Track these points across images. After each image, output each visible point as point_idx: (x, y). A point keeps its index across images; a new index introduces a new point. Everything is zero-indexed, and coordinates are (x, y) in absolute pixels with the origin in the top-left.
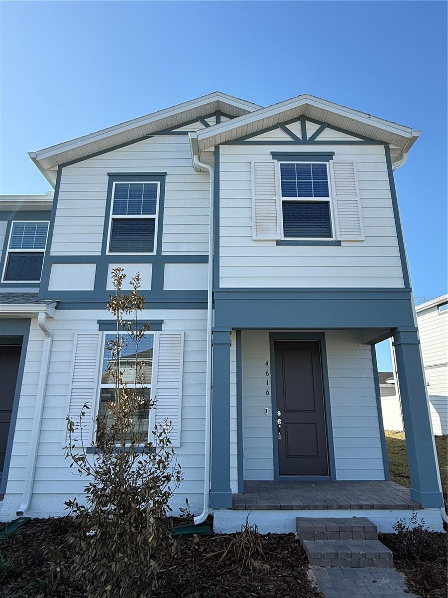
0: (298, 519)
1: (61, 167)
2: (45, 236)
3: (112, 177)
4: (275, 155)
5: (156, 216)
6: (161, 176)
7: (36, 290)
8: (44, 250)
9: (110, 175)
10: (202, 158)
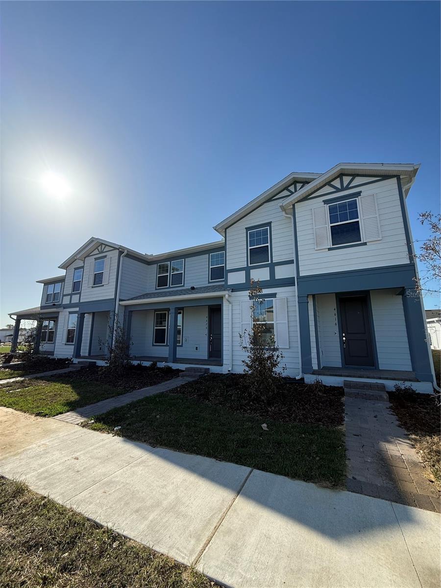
0: (345, 380)
1: (226, 229)
2: (223, 258)
3: (247, 229)
4: (325, 202)
5: (269, 244)
6: (269, 224)
7: (223, 283)
8: (224, 265)
9: (246, 228)
10: (287, 211)
